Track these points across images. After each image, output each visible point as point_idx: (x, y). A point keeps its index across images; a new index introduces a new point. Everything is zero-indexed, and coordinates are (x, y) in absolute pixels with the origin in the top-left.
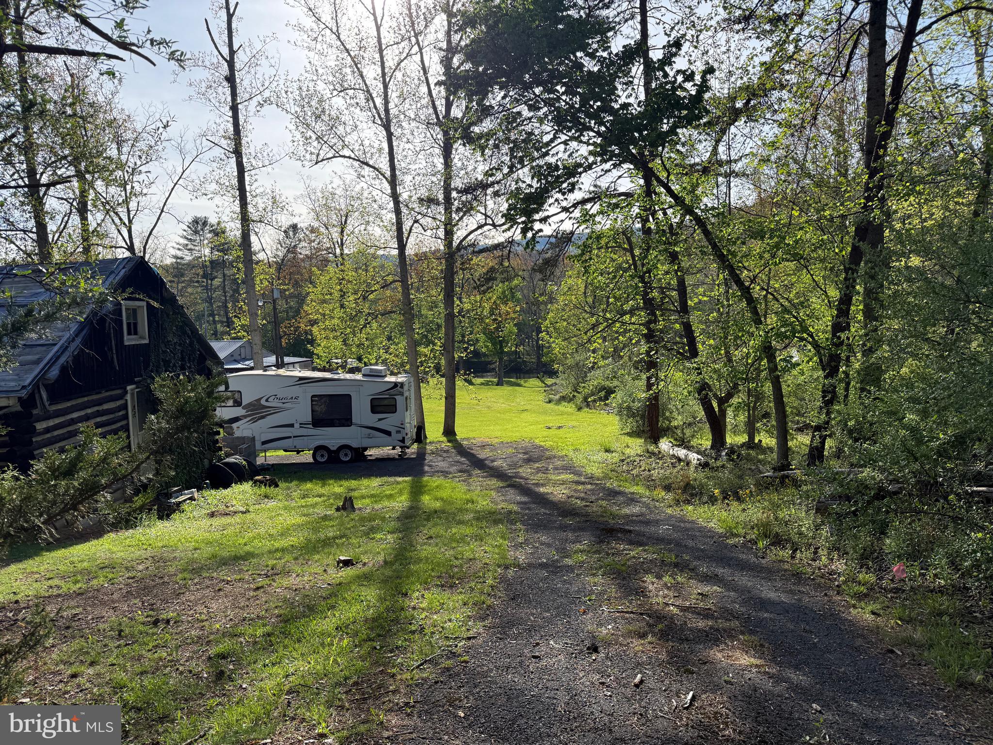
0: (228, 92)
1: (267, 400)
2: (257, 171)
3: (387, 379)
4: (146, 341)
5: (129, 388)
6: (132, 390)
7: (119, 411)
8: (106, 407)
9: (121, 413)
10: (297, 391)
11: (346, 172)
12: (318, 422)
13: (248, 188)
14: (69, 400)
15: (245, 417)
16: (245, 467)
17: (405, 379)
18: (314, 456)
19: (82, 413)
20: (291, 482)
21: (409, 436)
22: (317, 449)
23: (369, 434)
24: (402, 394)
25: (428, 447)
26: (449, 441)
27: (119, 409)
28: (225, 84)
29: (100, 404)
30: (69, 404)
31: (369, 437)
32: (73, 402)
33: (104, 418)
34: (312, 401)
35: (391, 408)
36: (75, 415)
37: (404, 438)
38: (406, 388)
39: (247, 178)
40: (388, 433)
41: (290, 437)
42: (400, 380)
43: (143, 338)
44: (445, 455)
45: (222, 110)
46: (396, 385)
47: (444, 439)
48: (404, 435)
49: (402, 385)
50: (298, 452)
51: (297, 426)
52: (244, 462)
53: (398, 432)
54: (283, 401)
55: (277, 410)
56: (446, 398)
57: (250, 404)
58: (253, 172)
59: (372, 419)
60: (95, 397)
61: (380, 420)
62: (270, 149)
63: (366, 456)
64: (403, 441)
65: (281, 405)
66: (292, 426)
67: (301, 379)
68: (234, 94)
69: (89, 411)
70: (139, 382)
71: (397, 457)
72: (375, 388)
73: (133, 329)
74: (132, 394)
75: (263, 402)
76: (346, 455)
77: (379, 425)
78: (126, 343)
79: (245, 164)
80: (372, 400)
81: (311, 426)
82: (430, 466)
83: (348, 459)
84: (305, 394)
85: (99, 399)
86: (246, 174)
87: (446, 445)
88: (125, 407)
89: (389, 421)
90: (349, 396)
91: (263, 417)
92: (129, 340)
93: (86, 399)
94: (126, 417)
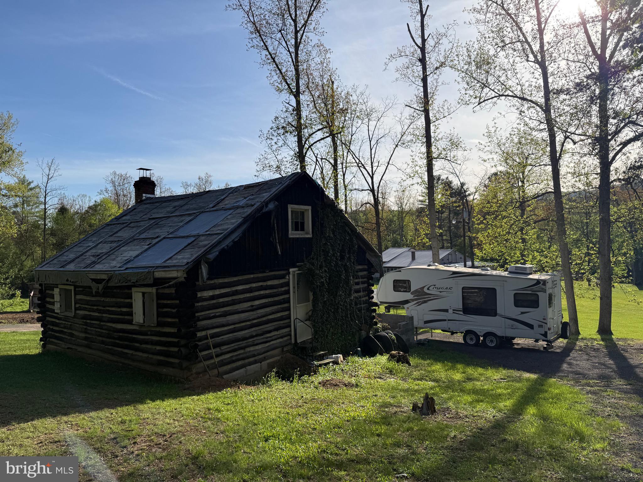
0: (420, 68)
1: (428, 289)
2: (439, 122)
3: (531, 277)
4: (310, 236)
5: (291, 270)
6: (294, 272)
7: (282, 287)
8: (270, 283)
9: (283, 289)
10: (451, 282)
11: (509, 111)
12: (467, 310)
13: (432, 134)
14: (236, 276)
15: (413, 300)
16: (394, 340)
17: (548, 277)
18: (464, 339)
19: (247, 286)
20: (425, 360)
21: (552, 331)
22: (468, 333)
23: (512, 326)
24: (545, 291)
25: (578, 343)
26: (603, 340)
27: (282, 285)
28: (419, 64)
29: (265, 281)
30: (235, 279)
31: (512, 328)
32: (240, 278)
33: (267, 292)
34: (463, 292)
35: (535, 304)
36: (240, 288)
37: (546, 333)
38: (549, 285)
39: (432, 128)
40: (531, 326)
41: (445, 320)
42: (543, 278)
43: (307, 233)
44: (593, 353)
45: (417, 83)
46: (538, 281)
47: (599, 337)
48: (547, 330)
49: (544, 282)
50: (453, 333)
51: (451, 311)
52: (394, 337)
53: (540, 326)
54: (440, 290)
55: (436, 297)
56: (601, 298)
57: (416, 291)
58: (437, 123)
59: (515, 312)
60: (260, 275)
61: (522, 313)
62: (449, 104)
63: (513, 344)
64: (545, 335)
65: (438, 293)
66: (446, 311)
67: (454, 273)
68: (424, 69)
69: (254, 285)
70: (301, 266)
71: (542, 349)
72: (519, 284)
73: (300, 226)
74: (294, 275)
75: (425, 290)
76: (492, 341)
77: (521, 318)
78: (290, 236)
79: (431, 118)
80: (515, 294)
81: (461, 313)
82: (570, 364)
83: (493, 345)
84: (458, 286)
85: (264, 277)
86: (431, 125)
87: (599, 343)
88: (288, 284)
89: (531, 316)
90: (494, 290)
91: (425, 302)
92: (293, 234)
93: (252, 276)
94: (288, 292)
